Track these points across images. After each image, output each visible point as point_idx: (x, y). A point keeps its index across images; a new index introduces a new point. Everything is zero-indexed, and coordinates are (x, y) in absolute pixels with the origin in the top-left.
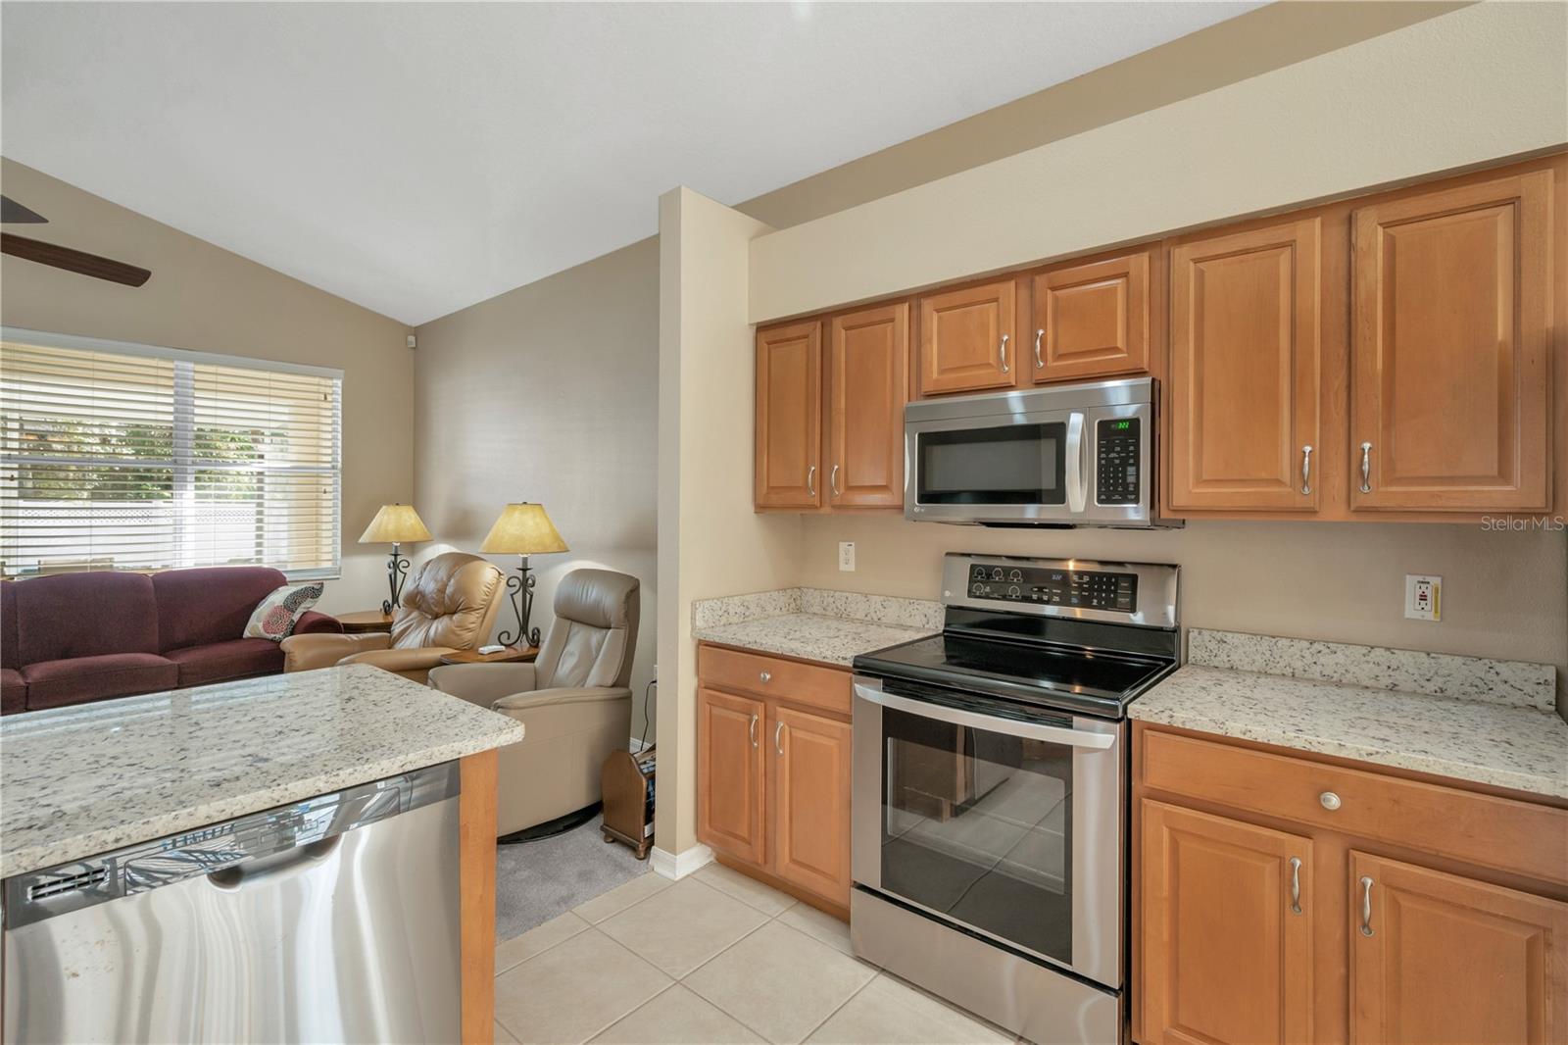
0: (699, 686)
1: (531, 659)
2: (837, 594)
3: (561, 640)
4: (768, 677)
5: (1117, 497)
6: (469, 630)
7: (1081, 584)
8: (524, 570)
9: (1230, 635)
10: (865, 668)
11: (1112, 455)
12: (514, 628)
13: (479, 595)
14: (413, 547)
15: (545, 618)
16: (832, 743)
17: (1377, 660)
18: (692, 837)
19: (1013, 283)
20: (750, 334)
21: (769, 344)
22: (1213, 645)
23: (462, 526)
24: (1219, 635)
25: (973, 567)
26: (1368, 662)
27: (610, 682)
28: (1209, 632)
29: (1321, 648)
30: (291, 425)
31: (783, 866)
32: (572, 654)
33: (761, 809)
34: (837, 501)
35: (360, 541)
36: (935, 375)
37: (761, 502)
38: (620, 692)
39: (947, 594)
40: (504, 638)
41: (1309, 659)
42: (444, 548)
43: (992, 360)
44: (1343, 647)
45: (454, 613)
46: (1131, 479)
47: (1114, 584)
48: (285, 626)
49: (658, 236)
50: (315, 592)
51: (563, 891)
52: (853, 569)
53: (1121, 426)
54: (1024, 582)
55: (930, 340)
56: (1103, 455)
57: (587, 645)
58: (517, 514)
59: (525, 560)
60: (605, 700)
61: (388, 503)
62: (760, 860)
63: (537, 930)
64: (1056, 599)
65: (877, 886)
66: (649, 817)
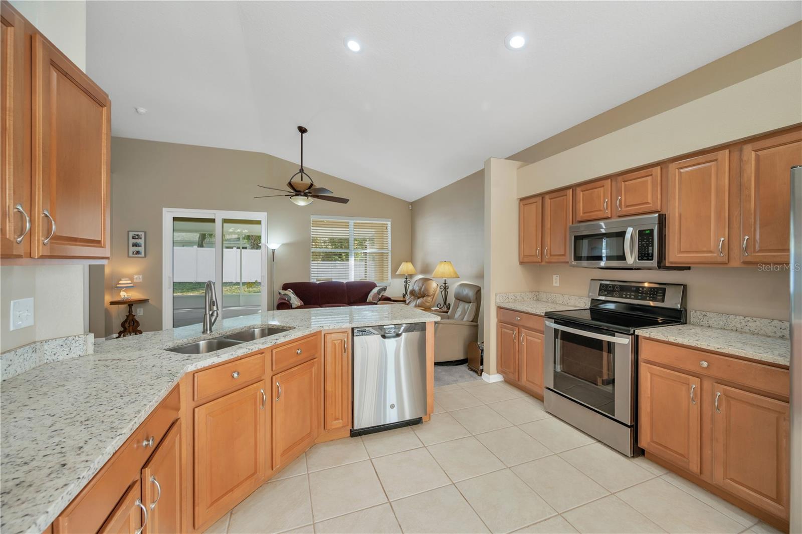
0: (498, 321)
1: (447, 312)
2: (552, 294)
3: (456, 307)
4: (519, 319)
5: (645, 258)
6: (428, 302)
7: (643, 291)
8: (445, 284)
9: (708, 313)
10: (549, 315)
11: (643, 243)
12: (442, 304)
13: (431, 291)
14: (411, 276)
15: (451, 300)
16: (539, 341)
17: (775, 325)
18: (496, 371)
19: (610, 180)
20: (517, 202)
21: (524, 205)
22: (701, 317)
23: (426, 270)
24: (704, 313)
25: (601, 284)
26: (771, 326)
27: (471, 320)
28: (699, 312)
29: (749, 319)
30: (375, 235)
31: (524, 381)
32: (459, 311)
33: (517, 362)
34: (547, 260)
35: (397, 274)
36: (581, 214)
37: (521, 261)
38: (474, 324)
39: (590, 294)
40: (439, 305)
41: (744, 324)
42: (421, 276)
43: (602, 209)
44: (759, 319)
45: (424, 297)
46: (650, 252)
47: (656, 292)
48: (377, 299)
49: (484, 169)
50: (384, 289)
51: (455, 379)
52: (558, 285)
53: (647, 232)
54: (620, 290)
55: (579, 202)
56: (640, 243)
57: (464, 308)
58: (442, 265)
59: (445, 280)
60: (469, 325)
61: (404, 261)
62: (517, 380)
63: (447, 386)
64: (633, 297)
65: (552, 388)
66: (482, 364)
